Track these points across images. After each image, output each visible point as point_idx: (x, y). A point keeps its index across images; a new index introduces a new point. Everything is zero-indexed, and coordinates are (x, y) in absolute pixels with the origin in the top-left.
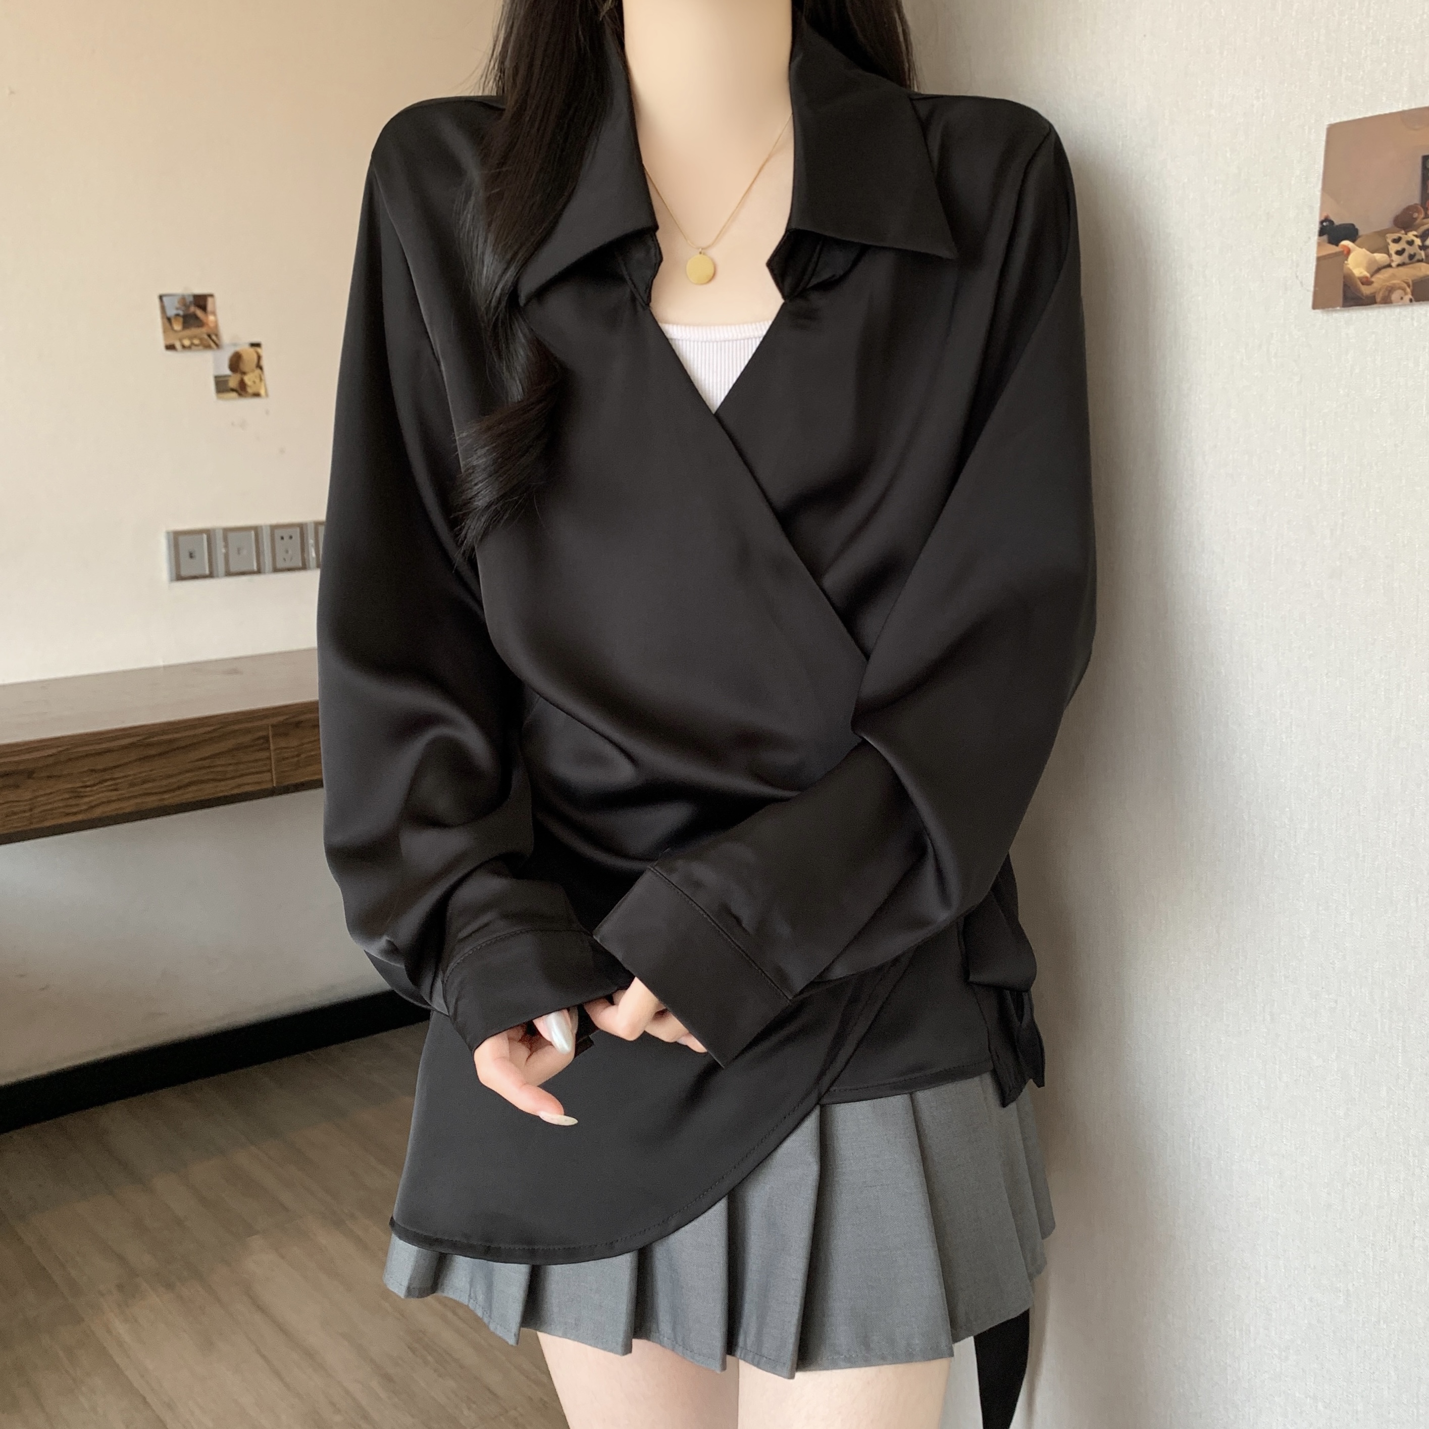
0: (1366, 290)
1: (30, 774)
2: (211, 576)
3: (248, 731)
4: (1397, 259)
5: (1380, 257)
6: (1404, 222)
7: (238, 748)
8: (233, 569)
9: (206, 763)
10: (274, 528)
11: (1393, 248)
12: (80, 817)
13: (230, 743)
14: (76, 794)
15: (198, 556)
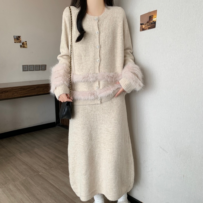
0: (144, 29)
1: (8, 91)
2: (27, 71)
3: (33, 87)
4: (147, 26)
5: (146, 26)
6: (148, 22)
7: (32, 89)
8: (30, 70)
9: (28, 91)
10: (36, 65)
11: (147, 25)
12: (14, 97)
13: (31, 89)
14: (13, 94)
15: (26, 68)
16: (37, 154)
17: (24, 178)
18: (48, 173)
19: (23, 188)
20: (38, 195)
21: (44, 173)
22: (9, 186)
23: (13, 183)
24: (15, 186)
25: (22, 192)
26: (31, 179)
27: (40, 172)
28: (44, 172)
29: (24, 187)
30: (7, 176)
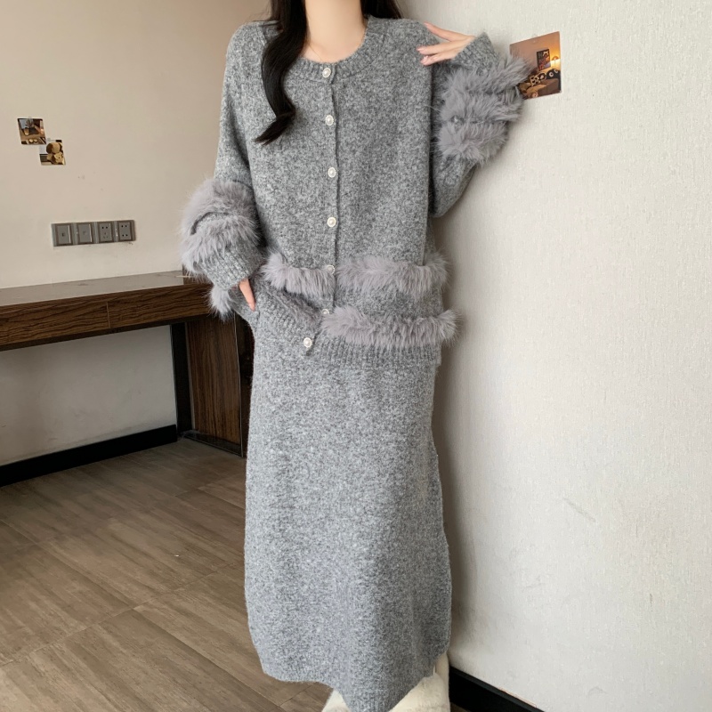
2: (72, 244)
3: (97, 304)
4: (533, 84)
6: (534, 73)
7: (94, 311)
8: (81, 241)
9: (80, 317)
10: (99, 223)
11: (532, 80)
13: (91, 309)
15: (66, 235)
16: (121, 541)
17: (83, 628)
18: (165, 607)
19: (83, 665)
20: (138, 684)
21: (151, 606)
22: (29, 660)
23: (43, 646)
24: (52, 657)
25: (78, 676)
26: (106, 629)
27: (136, 605)
28: (150, 601)
29: (85, 658)
30: (20, 623)
